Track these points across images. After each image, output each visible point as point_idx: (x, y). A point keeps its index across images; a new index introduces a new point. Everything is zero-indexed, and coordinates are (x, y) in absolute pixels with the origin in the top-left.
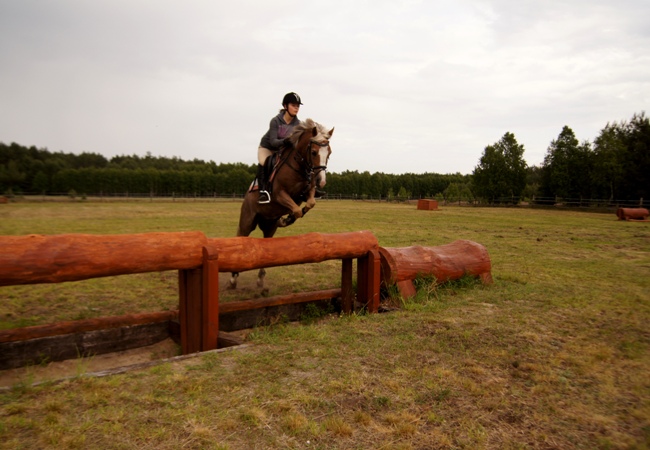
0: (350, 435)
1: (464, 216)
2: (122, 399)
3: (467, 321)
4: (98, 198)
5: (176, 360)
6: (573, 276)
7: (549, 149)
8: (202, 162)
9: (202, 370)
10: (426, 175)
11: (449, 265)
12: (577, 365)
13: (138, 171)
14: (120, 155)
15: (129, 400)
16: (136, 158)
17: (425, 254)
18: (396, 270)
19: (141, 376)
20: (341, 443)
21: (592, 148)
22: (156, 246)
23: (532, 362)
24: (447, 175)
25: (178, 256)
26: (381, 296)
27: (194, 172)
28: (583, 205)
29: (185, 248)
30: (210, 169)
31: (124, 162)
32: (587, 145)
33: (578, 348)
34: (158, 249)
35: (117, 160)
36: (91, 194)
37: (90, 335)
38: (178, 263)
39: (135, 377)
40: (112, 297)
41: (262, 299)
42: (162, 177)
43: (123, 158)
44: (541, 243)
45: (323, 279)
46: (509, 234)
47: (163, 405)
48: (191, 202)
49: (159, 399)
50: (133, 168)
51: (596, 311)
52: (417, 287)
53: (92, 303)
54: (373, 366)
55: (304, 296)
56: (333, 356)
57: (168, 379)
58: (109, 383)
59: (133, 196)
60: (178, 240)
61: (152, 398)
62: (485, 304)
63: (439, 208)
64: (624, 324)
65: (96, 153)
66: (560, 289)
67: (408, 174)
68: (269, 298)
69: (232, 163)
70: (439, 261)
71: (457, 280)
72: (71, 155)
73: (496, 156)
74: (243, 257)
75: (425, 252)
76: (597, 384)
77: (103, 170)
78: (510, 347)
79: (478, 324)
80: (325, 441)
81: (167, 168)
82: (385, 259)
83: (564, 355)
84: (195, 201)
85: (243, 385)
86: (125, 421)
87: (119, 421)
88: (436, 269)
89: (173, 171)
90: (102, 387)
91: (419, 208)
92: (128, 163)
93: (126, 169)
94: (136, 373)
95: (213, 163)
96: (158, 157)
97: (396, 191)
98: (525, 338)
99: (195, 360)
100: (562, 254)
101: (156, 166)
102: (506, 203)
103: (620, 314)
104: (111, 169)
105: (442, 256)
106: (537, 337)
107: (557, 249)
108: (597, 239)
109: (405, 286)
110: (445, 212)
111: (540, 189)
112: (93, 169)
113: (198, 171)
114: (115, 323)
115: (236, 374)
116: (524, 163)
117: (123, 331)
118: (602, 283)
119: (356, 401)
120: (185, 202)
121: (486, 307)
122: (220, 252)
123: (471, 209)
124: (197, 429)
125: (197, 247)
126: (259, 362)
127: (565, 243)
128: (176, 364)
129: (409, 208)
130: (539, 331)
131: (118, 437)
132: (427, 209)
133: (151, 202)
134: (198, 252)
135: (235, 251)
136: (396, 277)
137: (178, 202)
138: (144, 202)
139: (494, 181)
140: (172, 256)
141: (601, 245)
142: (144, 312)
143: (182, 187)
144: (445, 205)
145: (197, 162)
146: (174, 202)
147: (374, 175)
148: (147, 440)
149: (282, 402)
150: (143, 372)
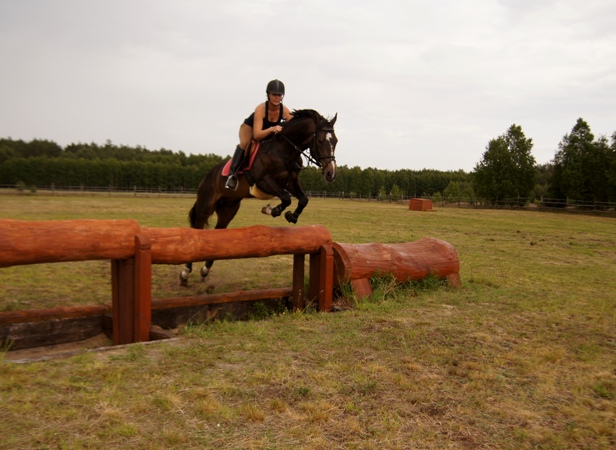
0: (262, 420)
1: (459, 218)
2: (38, 383)
3: (419, 321)
4: (50, 192)
5: (101, 351)
6: (556, 280)
7: (560, 144)
8: (170, 153)
9: (126, 360)
10: (425, 171)
11: (411, 265)
12: (522, 365)
13: (96, 161)
14: (76, 143)
15: (44, 385)
16: (94, 147)
17: (385, 252)
18: (351, 267)
19: (62, 365)
20: (251, 427)
21: (610, 143)
22: (84, 234)
23: (475, 361)
24: (448, 173)
25: (107, 245)
26: (334, 295)
27: (160, 164)
28: (598, 208)
29: (116, 236)
30: (178, 160)
31: (80, 151)
32: (603, 140)
33: (529, 349)
34: (87, 236)
35: (72, 148)
36: (41, 186)
37: (17, 327)
38: (108, 252)
39: (56, 365)
40: (45, 291)
41: (205, 295)
42: (123, 168)
43: (80, 147)
44: (534, 247)
45: (278, 279)
46: (503, 238)
47: (78, 389)
48: (155, 197)
49: (76, 384)
50: (90, 159)
51: (564, 315)
52: (374, 286)
53: (23, 296)
54: (304, 360)
55: (252, 294)
56: (266, 350)
57: (89, 367)
58: (26, 369)
59: (90, 189)
60: (108, 227)
61: (68, 384)
62: (444, 305)
63: (433, 208)
64: (590, 329)
65: (49, 141)
66: (535, 294)
67: (403, 170)
68: (213, 295)
69: (203, 154)
70: (400, 259)
71: (420, 281)
72: (21, 143)
73: (500, 151)
74: (181, 248)
75: (385, 249)
76: (536, 383)
77: (56, 160)
78: (457, 347)
79: (429, 324)
80: (235, 425)
81: (130, 159)
82: (338, 255)
83: (512, 355)
84: (159, 197)
85: (164, 374)
86: (36, 403)
87: (31, 402)
88: (395, 268)
89: (136, 162)
90: (19, 373)
91: (410, 209)
92: (85, 152)
93: (82, 159)
94: (57, 361)
95: (182, 154)
96: (119, 146)
97: (388, 189)
98: (475, 338)
99: (121, 351)
100: (553, 259)
101: (116, 156)
102: (512, 204)
103: (589, 319)
104: (66, 159)
105: (403, 254)
106: (489, 338)
107: (550, 254)
108: (599, 245)
109: (360, 285)
110: (438, 213)
111: (550, 190)
112: (45, 159)
113: (164, 162)
114: (44, 316)
115: (160, 364)
116: (532, 160)
117: (53, 324)
118: (584, 289)
119: (278, 391)
120: (148, 197)
121: (446, 308)
122: (154, 242)
123: (470, 211)
124: (108, 411)
125: (130, 235)
126: (186, 354)
127: (561, 248)
128: (100, 354)
129: (401, 209)
130: (495, 333)
131: (28, 416)
132: (420, 210)
133: (110, 196)
134: (130, 241)
135: (172, 242)
136: (350, 275)
137: (140, 197)
138: (102, 196)
139: (497, 180)
140: (101, 245)
141: (600, 251)
142: (77, 305)
143: (147, 181)
144: (443, 206)
145: (163, 152)
146: (135, 196)
147: (366, 170)
148: (56, 419)
149: (200, 390)
150: (64, 361)
